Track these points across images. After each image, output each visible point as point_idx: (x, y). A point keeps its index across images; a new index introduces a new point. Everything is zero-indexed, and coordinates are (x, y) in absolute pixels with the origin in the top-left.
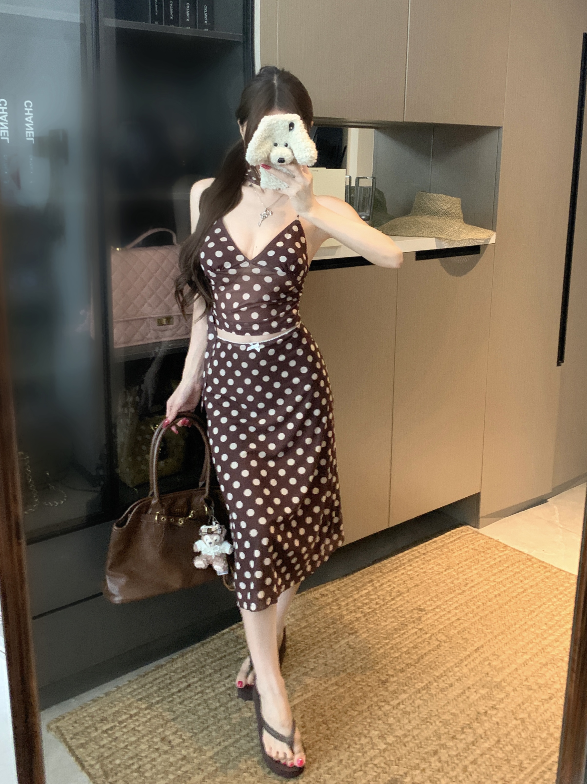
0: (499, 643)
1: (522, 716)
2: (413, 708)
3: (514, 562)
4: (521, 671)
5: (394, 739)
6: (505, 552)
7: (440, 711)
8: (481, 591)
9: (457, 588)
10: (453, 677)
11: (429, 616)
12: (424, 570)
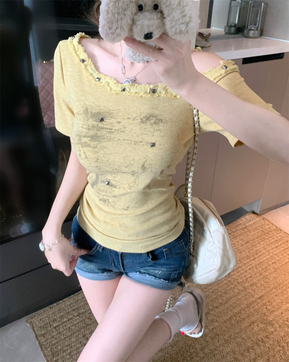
0: (273, 294)
1: (283, 344)
2: (221, 332)
3: (284, 242)
4: (284, 315)
5: (209, 351)
6: (281, 234)
7: (236, 336)
8: (265, 259)
9: (251, 255)
10: (245, 314)
11: (234, 273)
12: (233, 243)
